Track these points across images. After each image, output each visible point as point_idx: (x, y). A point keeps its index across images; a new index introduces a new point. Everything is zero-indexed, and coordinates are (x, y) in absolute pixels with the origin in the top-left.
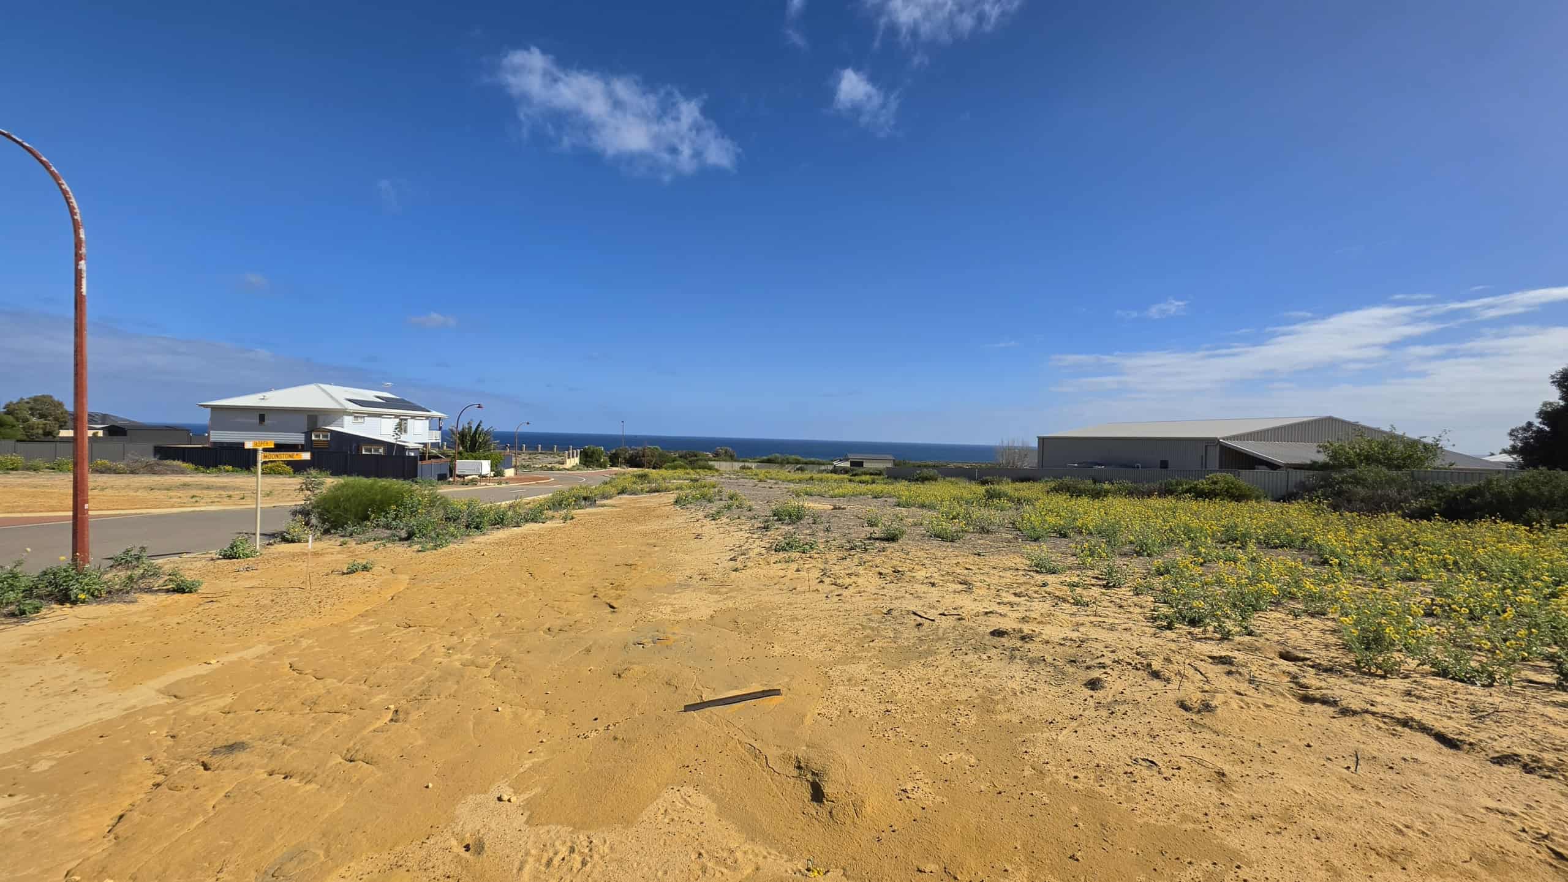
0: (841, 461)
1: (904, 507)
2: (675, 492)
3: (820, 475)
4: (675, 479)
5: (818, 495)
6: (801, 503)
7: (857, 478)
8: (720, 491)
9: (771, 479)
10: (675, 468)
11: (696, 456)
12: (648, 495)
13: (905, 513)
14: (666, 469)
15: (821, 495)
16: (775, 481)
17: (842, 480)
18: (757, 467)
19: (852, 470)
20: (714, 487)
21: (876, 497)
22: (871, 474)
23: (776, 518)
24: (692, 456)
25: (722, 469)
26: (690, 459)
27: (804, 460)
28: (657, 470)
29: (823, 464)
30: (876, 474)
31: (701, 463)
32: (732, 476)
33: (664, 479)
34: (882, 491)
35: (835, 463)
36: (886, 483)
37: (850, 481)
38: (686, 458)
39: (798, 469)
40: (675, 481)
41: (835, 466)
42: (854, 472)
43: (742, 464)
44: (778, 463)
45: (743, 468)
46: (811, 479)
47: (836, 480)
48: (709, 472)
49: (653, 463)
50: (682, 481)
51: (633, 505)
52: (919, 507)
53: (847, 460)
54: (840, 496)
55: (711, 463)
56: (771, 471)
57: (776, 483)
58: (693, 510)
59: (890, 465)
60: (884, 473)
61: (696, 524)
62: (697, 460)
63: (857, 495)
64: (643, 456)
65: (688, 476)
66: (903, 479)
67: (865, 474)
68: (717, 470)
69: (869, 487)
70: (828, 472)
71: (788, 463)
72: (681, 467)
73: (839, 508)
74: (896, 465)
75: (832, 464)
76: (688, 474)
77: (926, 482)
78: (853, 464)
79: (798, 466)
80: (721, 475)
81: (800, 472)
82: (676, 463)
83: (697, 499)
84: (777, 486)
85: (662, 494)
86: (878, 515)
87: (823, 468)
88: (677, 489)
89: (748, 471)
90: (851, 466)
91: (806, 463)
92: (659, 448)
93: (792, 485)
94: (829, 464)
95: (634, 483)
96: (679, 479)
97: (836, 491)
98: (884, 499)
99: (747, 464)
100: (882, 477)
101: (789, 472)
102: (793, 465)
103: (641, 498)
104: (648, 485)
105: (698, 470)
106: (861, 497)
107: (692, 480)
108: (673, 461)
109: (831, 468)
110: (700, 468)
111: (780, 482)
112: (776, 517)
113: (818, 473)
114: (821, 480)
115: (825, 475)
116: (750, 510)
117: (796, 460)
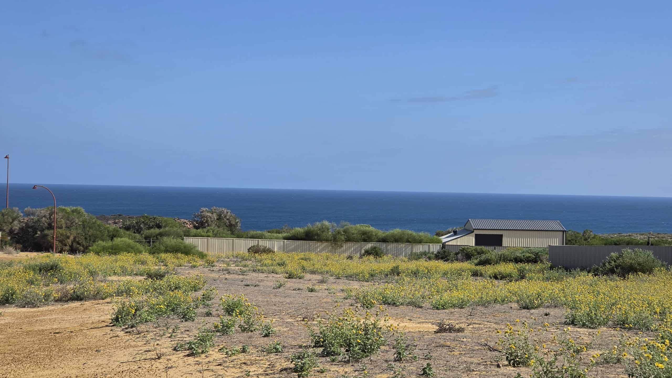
0: (455, 233)
1: (584, 326)
2: (115, 299)
3: (413, 265)
4: (115, 274)
5: (410, 304)
6: (372, 320)
7: (490, 270)
8: (206, 297)
9: (313, 272)
10: (115, 251)
11: (159, 227)
12: (59, 306)
13: (587, 340)
14: (97, 253)
15: (415, 304)
16: (319, 277)
17: (459, 273)
18: (284, 249)
19: (480, 253)
20: (195, 289)
21: (526, 307)
22: (517, 260)
23: (320, 350)
24: (150, 228)
25: (211, 254)
26: (147, 232)
27: (381, 233)
28: (79, 256)
29: (420, 242)
30: (528, 260)
31: (170, 241)
32: (233, 267)
33: (92, 274)
34: (539, 295)
35: (444, 239)
36: (548, 279)
37: (475, 274)
38: (139, 231)
39: (368, 253)
40: (114, 278)
41: (444, 245)
42: (483, 257)
43: (251, 243)
44: (327, 240)
45: (255, 250)
46: (395, 271)
47: (445, 274)
48: (186, 258)
49: (69, 241)
50: (129, 278)
51: (26, 328)
52: (614, 326)
53: (468, 232)
54: (454, 306)
55: (189, 241)
56: (313, 255)
57: (322, 282)
58: (149, 337)
59: (556, 242)
60: (545, 257)
61: (157, 364)
62: (161, 235)
63: (489, 303)
64: (50, 227)
65: (142, 268)
66: (582, 270)
67: (505, 259)
68: (202, 256)
69: (514, 286)
70: (430, 258)
71: (349, 240)
72: (128, 249)
73: (451, 329)
74: (568, 242)
75: (439, 242)
76: (143, 263)
77: (631, 276)
78: (480, 240)
79: (369, 246)
80: (211, 264)
81: (372, 257)
82: (117, 241)
83: (159, 313)
84: (325, 286)
85: (87, 304)
86: (530, 343)
87: (419, 248)
88: (119, 293)
89: (264, 256)
90: (477, 244)
91: (384, 240)
92: (83, 210)
93: (355, 285)
94: (432, 241)
95: (31, 282)
96: (124, 272)
97: (446, 296)
98: (542, 310)
99: (263, 243)
100: (539, 266)
101: (350, 258)
102: (357, 245)
103: (42, 313)
104: (60, 286)
105: (163, 255)
106: (498, 306)
107: (150, 276)
108: (112, 238)
109: (435, 248)
110: (166, 251)
111: (332, 279)
112: (322, 349)
113: (410, 259)
114: (415, 273)
115: (423, 264)
116: (267, 336)
117: (364, 233)
